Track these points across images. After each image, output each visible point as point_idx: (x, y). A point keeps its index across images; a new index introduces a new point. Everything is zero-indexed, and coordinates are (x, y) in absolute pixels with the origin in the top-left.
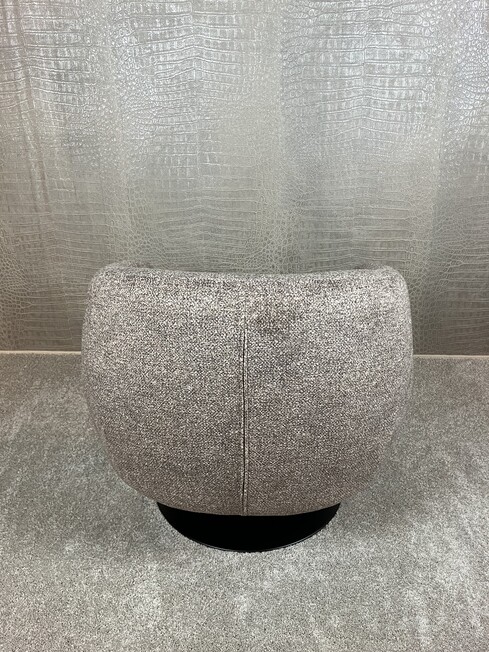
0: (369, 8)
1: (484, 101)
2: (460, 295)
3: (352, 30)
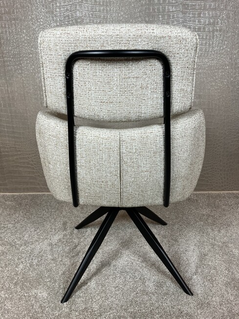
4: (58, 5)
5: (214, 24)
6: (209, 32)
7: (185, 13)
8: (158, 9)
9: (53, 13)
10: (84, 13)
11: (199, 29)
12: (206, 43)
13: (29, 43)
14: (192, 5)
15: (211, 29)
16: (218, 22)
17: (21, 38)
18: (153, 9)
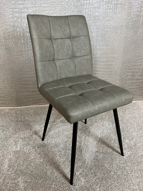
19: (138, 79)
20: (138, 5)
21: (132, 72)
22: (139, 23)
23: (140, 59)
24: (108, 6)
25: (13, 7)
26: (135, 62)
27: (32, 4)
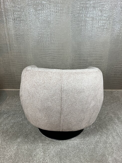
0: (93, 3)
1: (121, 27)
2: (114, 75)
3: (89, 9)
4: (41, 15)
5: (104, 26)
6: (102, 29)
7: (93, 21)
8: (82, 19)
9: (38, 19)
10: (51, 19)
11: (98, 27)
12: (100, 33)
13: (28, 30)
14: (96, 18)
15: (103, 28)
16: (105, 25)
17: (24, 28)
18: (80, 19)
19: (119, 77)
20: (118, 29)
21: (114, 72)
22: (119, 41)
23: (120, 64)
24: (98, 30)
25: (39, 31)
26: (117, 65)
27: (50, 29)
